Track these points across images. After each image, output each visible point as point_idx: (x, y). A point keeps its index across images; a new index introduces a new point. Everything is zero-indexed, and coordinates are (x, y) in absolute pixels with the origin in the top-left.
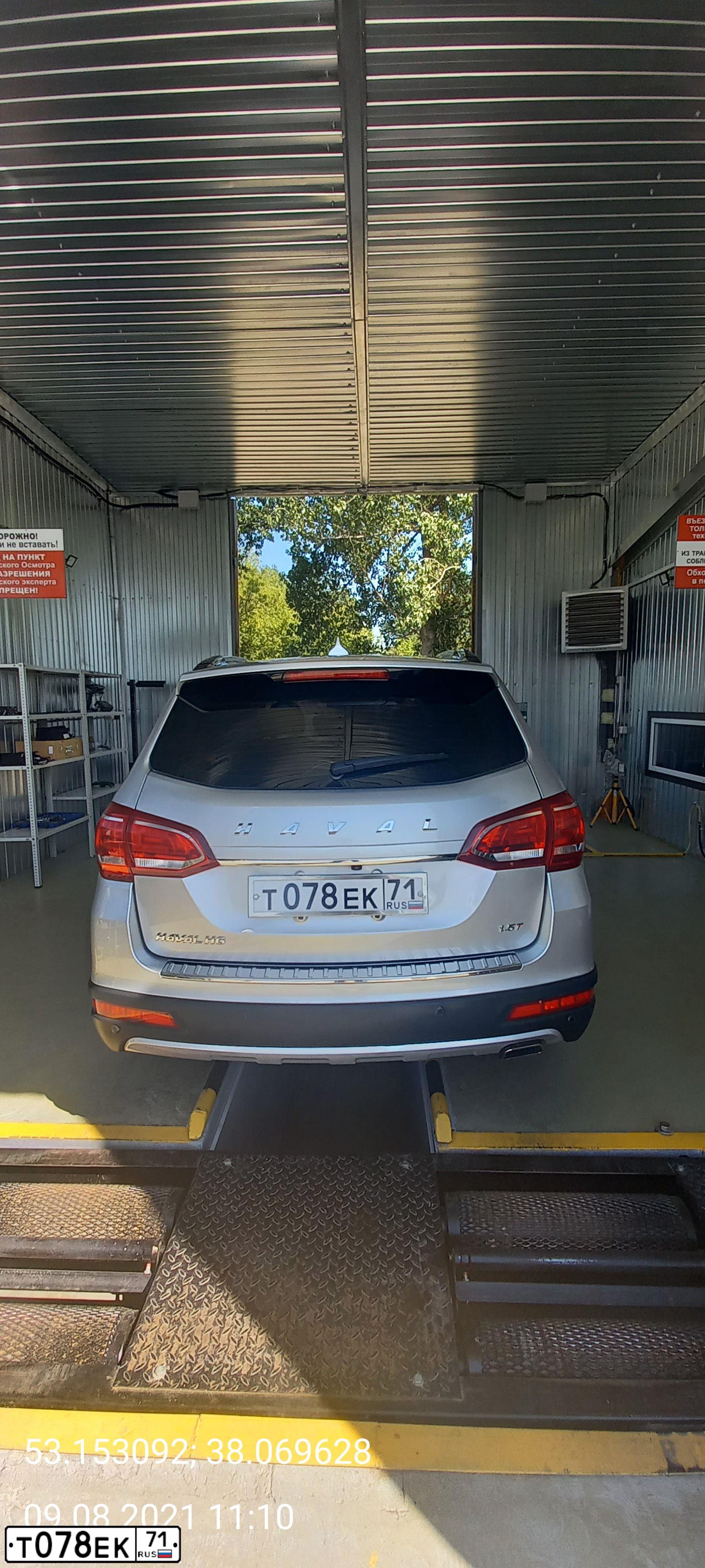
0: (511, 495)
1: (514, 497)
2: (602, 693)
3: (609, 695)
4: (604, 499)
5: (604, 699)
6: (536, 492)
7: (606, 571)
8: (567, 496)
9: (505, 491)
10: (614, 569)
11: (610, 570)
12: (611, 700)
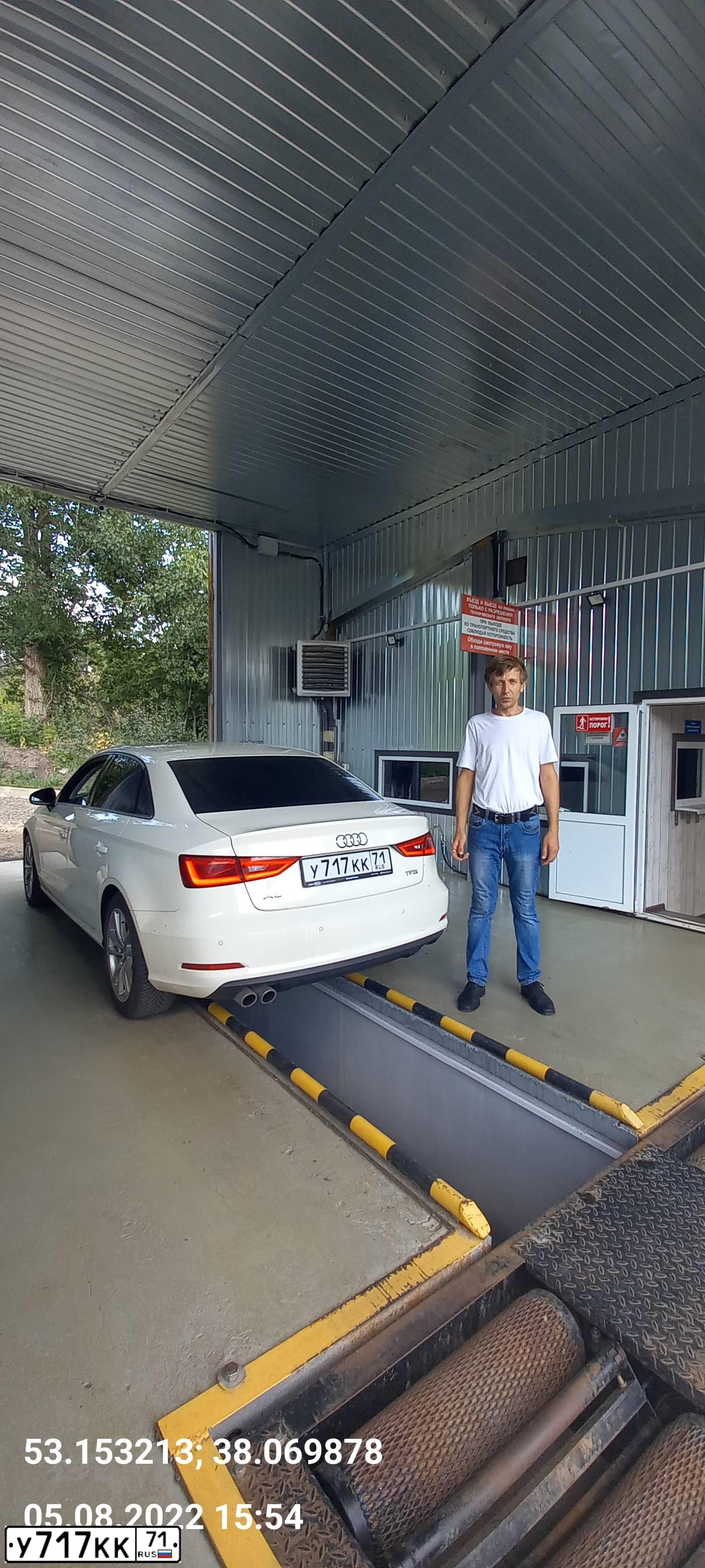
0: (247, 543)
1: (249, 545)
2: (322, 734)
3: (329, 736)
4: (320, 564)
5: (326, 740)
6: (269, 546)
7: (322, 628)
8: (292, 555)
9: (241, 538)
10: (329, 626)
11: (326, 627)
12: (332, 741)
